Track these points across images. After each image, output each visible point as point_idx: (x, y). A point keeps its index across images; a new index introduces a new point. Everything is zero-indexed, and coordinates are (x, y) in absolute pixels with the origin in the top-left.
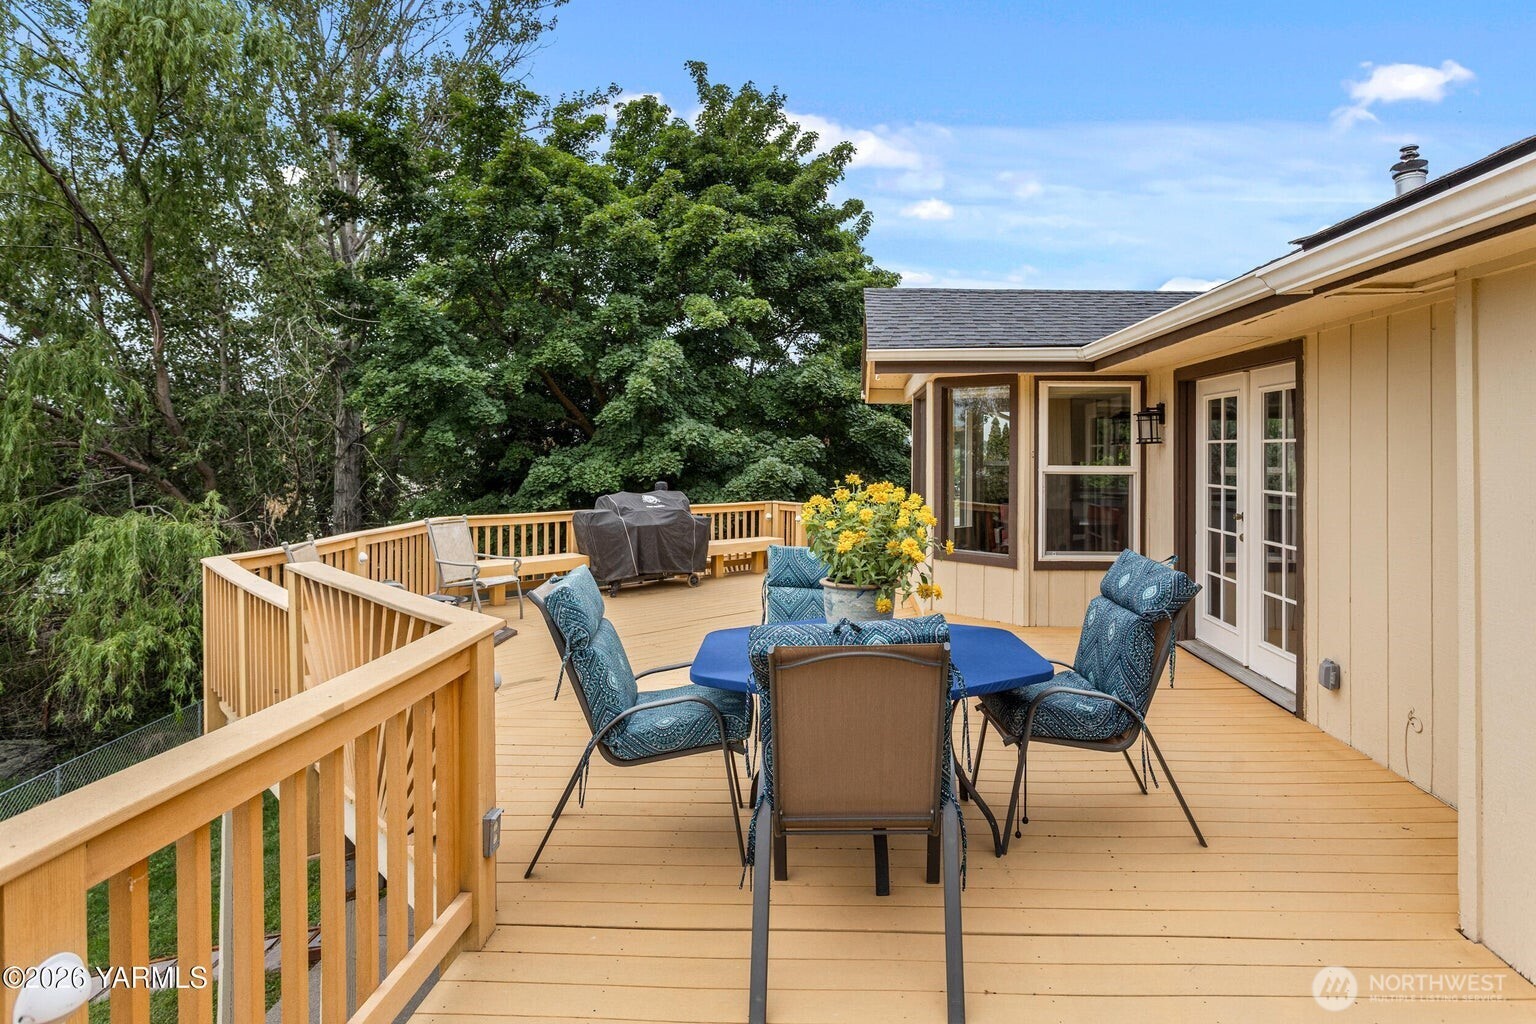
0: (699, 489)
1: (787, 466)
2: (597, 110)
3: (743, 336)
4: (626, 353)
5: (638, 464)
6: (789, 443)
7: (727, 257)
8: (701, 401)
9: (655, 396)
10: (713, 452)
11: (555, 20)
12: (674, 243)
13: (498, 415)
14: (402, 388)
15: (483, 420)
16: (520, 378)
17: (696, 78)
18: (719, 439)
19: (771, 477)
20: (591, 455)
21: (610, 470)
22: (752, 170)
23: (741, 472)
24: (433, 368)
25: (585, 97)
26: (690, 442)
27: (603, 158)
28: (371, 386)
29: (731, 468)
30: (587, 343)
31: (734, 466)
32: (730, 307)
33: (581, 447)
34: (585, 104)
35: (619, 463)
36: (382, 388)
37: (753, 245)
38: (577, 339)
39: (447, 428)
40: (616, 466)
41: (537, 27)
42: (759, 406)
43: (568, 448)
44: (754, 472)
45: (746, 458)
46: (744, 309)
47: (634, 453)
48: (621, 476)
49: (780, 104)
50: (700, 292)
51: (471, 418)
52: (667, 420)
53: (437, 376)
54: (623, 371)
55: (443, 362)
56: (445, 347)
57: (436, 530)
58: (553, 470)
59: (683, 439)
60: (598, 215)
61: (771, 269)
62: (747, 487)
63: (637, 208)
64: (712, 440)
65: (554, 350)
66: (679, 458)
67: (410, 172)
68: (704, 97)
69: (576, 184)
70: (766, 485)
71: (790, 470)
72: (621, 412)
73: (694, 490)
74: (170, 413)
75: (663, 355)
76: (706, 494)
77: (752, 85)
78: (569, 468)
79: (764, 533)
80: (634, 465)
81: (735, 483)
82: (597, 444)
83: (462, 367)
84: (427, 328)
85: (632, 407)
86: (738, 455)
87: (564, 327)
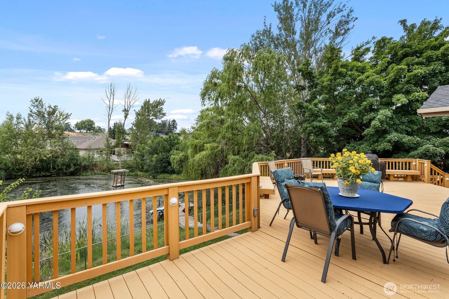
0: (399, 154)
1: (435, 148)
2: (368, 46)
3: (417, 105)
4: (372, 114)
5: (377, 146)
6: (438, 140)
7: (410, 80)
8: (401, 127)
9: (380, 126)
10: (404, 143)
11: (354, 25)
12: (389, 80)
13: (335, 134)
14: (311, 128)
15: (330, 135)
16: (341, 124)
17: (402, 25)
18: (406, 139)
19: (428, 151)
20: (363, 144)
21: (368, 148)
22: (423, 49)
23: (416, 150)
24: (318, 123)
25: (364, 43)
26: (394, 140)
27: (369, 59)
28: (304, 128)
29: (413, 148)
30: (359, 113)
31: (414, 148)
32: (411, 96)
33: (360, 142)
34: (364, 45)
35: (371, 146)
36: (306, 128)
37: (421, 74)
38: (356, 112)
39: (322, 137)
40: (370, 147)
41: (349, 29)
42: (428, 128)
43: (356, 142)
44: (421, 150)
45: (418, 145)
46: (416, 96)
47: (376, 143)
48: (371, 150)
49: (439, 22)
50: (399, 93)
51: (328, 135)
52: (388, 134)
53: (318, 125)
54: (371, 120)
55: (320, 121)
56: (321, 118)
57: (303, 161)
58: (351, 148)
59: (392, 139)
60: (362, 77)
61: (431, 81)
62: (418, 154)
63: (374, 72)
64: (404, 139)
65: (349, 116)
66: (390, 145)
67: (314, 77)
68: (406, 30)
69: (355, 70)
70: (426, 154)
71: (436, 149)
72: (370, 131)
73: (398, 155)
74: (269, 135)
75: (383, 114)
76: (402, 156)
77: (425, 20)
78: (356, 147)
79: (412, 169)
80: (375, 147)
81: (412, 153)
82: (365, 141)
83: (325, 122)
84: (316, 113)
85: (374, 130)
86: (415, 144)
87: (353, 109)
